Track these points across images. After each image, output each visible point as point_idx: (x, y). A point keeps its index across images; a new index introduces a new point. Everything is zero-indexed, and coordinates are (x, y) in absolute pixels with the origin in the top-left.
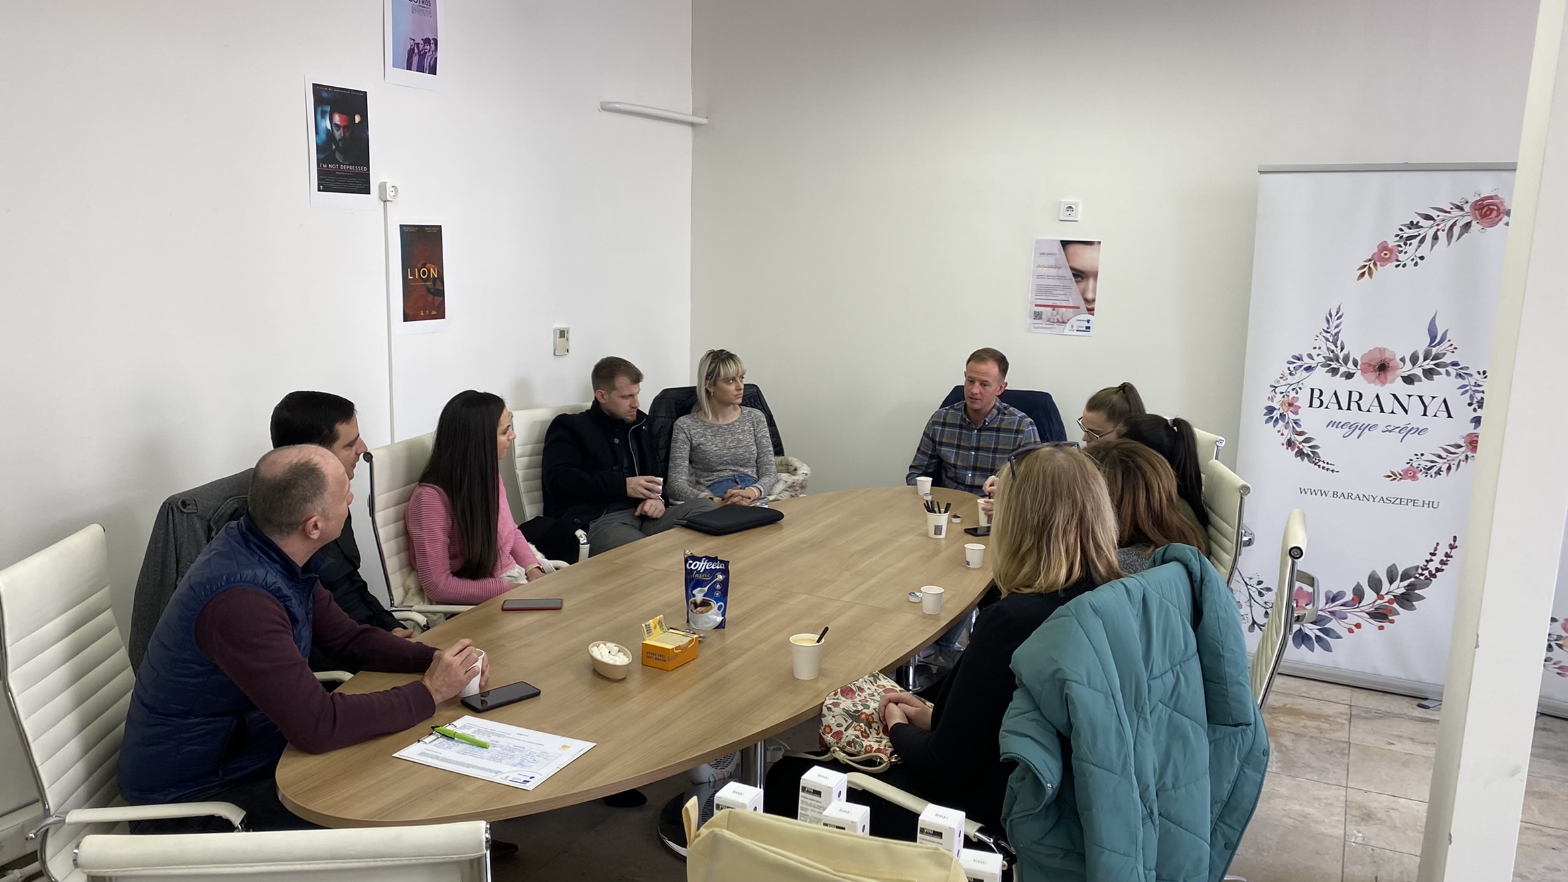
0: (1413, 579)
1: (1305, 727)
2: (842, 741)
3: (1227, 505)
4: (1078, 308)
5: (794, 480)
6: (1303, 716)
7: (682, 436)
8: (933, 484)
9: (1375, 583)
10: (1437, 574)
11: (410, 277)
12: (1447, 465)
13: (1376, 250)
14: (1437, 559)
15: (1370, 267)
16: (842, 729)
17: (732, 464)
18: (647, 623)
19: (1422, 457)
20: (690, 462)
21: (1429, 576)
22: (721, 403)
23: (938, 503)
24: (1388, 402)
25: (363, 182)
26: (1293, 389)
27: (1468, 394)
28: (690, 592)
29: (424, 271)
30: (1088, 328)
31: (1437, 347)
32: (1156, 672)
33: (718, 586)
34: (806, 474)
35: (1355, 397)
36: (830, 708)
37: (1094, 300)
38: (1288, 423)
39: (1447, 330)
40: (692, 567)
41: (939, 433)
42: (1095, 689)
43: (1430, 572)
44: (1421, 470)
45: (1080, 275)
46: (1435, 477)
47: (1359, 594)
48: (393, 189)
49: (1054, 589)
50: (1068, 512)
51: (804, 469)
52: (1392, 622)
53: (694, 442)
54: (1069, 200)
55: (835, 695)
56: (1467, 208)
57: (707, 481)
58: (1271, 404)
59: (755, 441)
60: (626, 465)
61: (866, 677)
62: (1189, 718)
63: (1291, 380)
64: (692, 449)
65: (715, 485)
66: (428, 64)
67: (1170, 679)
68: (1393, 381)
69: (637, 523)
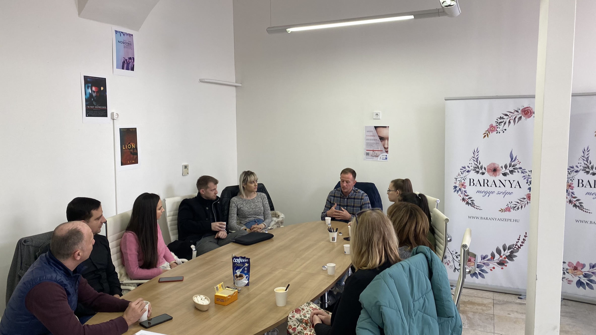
0: (512, 249)
1: (477, 309)
2: (296, 332)
3: (441, 226)
4: (382, 151)
5: (278, 220)
6: (476, 305)
7: (234, 205)
8: (331, 220)
9: (499, 252)
10: (521, 247)
11: (124, 148)
12: (521, 206)
13: (489, 127)
14: (520, 241)
15: (487, 133)
16: (296, 327)
17: (254, 215)
18: (217, 286)
19: (512, 203)
20: (237, 215)
21: (518, 248)
22: (249, 191)
23: (333, 228)
24: (498, 183)
25: (104, 113)
26: (463, 179)
27: (526, 179)
28: (234, 271)
29: (129, 146)
30: (386, 158)
31: (514, 162)
32: (416, 298)
33: (246, 269)
34: (283, 218)
35: (486, 181)
36: (291, 318)
37: (388, 148)
38: (462, 192)
39: (516, 156)
40: (235, 261)
41: (332, 199)
42: (392, 308)
43: (518, 246)
44: (512, 208)
45: (382, 139)
46: (517, 210)
47: (493, 256)
48: (117, 115)
49: (375, 267)
50: (378, 236)
51: (282, 216)
52: (506, 266)
53: (238, 207)
54: (377, 112)
55: (293, 312)
56: (520, 111)
57: (244, 222)
58: (455, 185)
59: (263, 205)
60: (211, 217)
61: (305, 304)
62: (430, 316)
63: (462, 176)
64: (238, 210)
65: (248, 224)
66: (130, 67)
67: (422, 301)
68: (499, 175)
69: (216, 241)
